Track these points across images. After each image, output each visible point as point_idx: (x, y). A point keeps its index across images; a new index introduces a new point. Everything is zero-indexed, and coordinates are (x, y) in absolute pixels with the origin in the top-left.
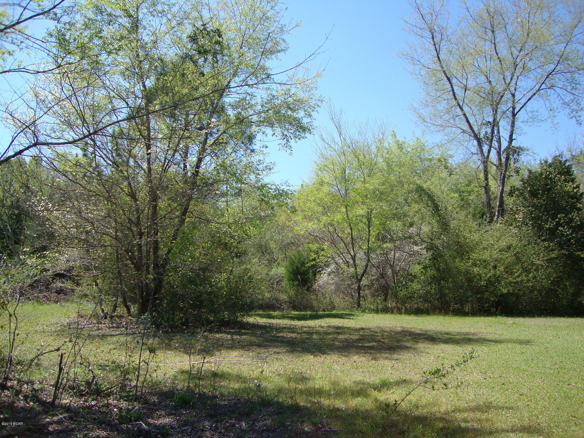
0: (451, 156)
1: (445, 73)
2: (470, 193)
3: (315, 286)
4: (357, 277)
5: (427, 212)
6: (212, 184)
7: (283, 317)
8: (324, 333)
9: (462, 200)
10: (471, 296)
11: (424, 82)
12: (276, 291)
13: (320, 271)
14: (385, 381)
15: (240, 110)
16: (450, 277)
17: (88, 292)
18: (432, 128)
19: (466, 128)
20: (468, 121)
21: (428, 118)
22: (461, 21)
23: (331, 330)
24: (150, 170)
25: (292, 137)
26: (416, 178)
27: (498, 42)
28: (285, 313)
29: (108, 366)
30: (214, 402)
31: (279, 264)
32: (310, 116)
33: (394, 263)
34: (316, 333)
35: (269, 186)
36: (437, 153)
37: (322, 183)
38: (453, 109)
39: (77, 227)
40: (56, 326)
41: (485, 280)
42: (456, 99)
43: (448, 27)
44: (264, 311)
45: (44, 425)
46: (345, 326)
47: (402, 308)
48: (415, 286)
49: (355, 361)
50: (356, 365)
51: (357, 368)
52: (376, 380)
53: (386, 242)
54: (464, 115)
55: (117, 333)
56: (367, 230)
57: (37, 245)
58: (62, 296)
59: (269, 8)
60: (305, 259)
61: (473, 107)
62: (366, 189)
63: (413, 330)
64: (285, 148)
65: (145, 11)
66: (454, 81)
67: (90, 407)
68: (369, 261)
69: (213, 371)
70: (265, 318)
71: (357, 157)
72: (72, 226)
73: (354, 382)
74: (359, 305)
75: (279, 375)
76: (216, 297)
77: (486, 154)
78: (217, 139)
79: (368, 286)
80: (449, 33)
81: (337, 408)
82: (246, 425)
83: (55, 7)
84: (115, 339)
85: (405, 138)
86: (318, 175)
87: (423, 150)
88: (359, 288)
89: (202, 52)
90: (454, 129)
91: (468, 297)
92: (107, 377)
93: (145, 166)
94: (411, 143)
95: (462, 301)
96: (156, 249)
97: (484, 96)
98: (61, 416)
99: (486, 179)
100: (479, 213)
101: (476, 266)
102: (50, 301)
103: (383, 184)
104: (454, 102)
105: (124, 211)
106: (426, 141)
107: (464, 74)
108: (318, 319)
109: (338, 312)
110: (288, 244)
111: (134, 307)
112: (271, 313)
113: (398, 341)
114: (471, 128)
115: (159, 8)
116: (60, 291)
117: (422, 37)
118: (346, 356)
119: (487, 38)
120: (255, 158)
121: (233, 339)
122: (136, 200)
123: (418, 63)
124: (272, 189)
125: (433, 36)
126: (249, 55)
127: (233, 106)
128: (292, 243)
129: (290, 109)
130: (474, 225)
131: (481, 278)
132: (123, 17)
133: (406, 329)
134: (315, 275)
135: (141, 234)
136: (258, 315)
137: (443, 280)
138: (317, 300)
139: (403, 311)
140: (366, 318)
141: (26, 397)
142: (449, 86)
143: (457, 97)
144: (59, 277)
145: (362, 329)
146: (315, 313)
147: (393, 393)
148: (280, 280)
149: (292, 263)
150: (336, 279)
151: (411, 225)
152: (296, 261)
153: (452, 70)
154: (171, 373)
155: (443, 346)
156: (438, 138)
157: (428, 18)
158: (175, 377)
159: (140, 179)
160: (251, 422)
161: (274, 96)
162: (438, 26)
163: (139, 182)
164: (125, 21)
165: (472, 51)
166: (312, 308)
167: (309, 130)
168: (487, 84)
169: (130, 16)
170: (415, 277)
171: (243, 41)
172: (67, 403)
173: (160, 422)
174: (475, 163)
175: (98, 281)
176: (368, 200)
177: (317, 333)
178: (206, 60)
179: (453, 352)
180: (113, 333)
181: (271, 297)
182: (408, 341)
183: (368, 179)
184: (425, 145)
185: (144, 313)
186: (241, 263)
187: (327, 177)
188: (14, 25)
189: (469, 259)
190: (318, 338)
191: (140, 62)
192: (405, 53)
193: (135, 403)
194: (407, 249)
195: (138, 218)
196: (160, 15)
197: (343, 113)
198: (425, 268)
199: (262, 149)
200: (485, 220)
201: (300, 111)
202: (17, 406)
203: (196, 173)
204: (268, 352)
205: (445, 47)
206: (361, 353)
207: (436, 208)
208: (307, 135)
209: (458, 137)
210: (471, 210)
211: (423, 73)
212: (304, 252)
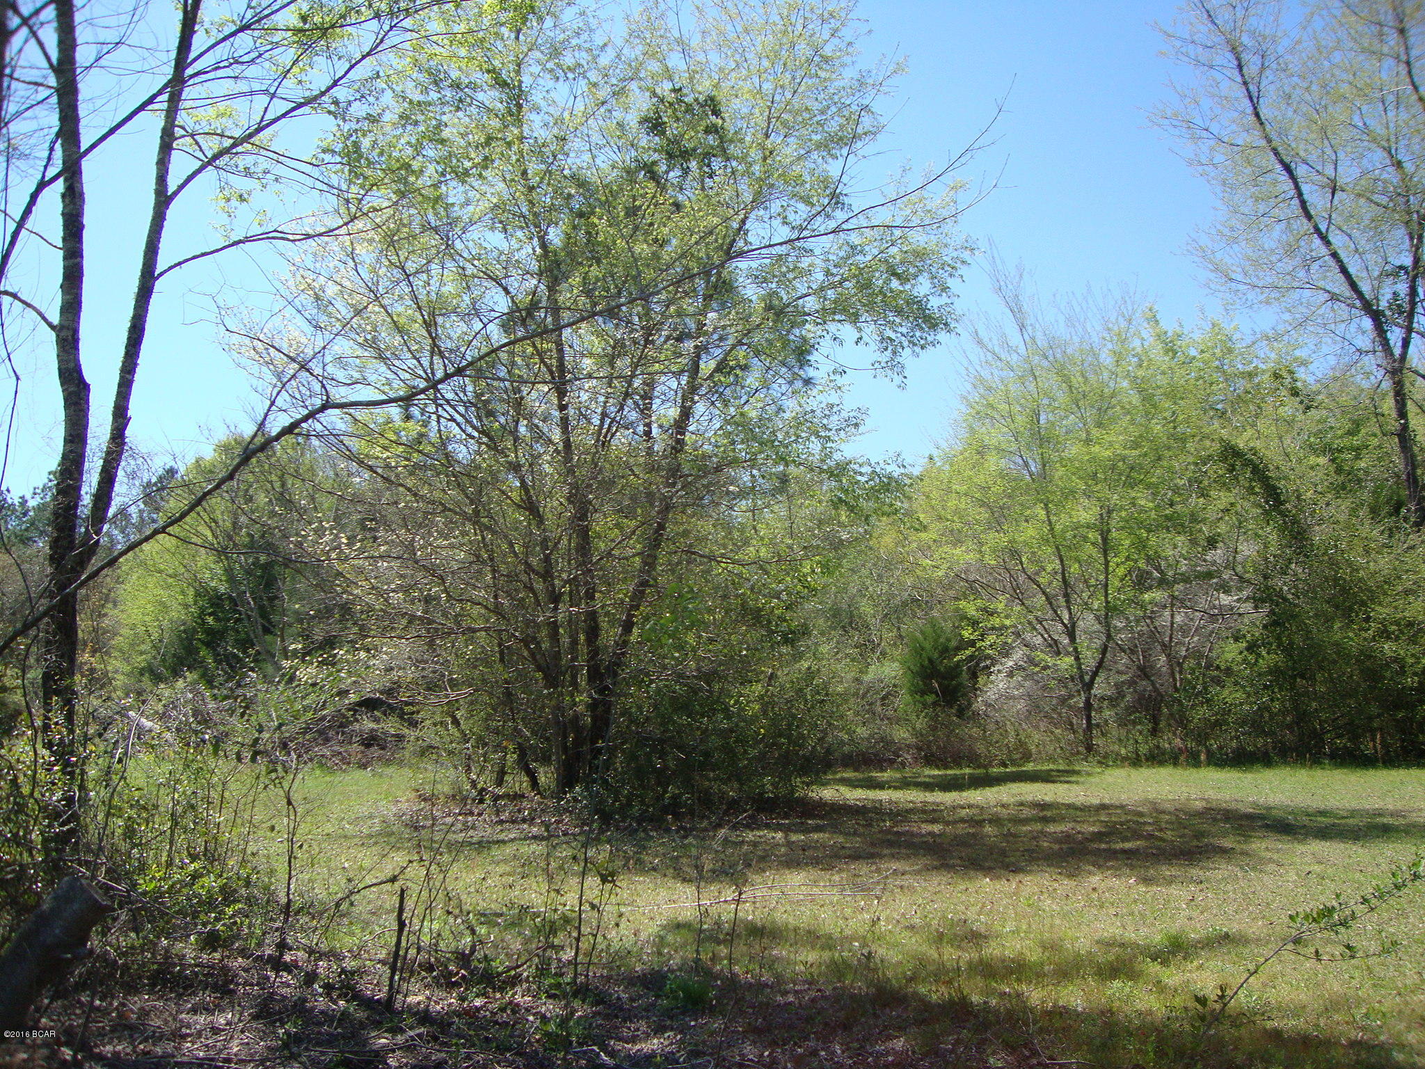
0: (1304, 363)
1: (1276, 153)
2: (1358, 451)
3: (979, 705)
4: (1081, 677)
5: (1251, 508)
6: (718, 469)
7: (905, 784)
8: (1010, 820)
9: (1339, 471)
10: (1379, 716)
11: (1224, 183)
12: (882, 720)
13: (987, 667)
14: (1176, 938)
15: (774, 285)
16: (1321, 668)
17: (436, 741)
18: (1251, 296)
19: (1342, 288)
20: (1344, 270)
21: (1239, 270)
22: (1313, 14)
23: (1027, 813)
24: (567, 444)
25: (906, 344)
26: (1216, 425)
27: (1418, 58)
28: (908, 772)
29: (501, 915)
30: (761, 998)
31: (883, 654)
32: (945, 289)
33: (1171, 638)
34: (990, 821)
35: (856, 467)
36: (1266, 359)
37: (982, 451)
38: (1302, 243)
39: (406, 590)
40: (369, 823)
41: (1415, 674)
42: (1309, 216)
43: (1279, 34)
44: (856, 770)
45: (377, 1053)
46: (1060, 800)
47: (1199, 752)
48: (1230, 695)
49: (1094, 889)
50: (1099, 898)
51: (1102, 907)
52: (1155, 935)
53: (1150, 588)
54: (1335, 255)
55: (512, 836)
56: (1102, 560)
57: (318, 635)
58: (375, 751)
59: (826, 35)
60: (949, 640)
61: (1355, 233)
62: (1093, 459)
63: (1233, 806)
64: (889, 372)
65: (536, 69)
66: (1301, 171)
67: (472, 1013)
68: (1109, 637)
69: (751, 922)
70: (862, 787)
71: (1067, 380)
72: (393, 586)
73: (1098, 942)
74: (1089, 748)
75: (911, 928)
76: (741, 741)
77: (1397, 351)
78: (724, 360)
79: (1110, 699)
80: (1281, 50)
81: (1064, 1007)
82: (843, 1052)
83: (335, 84)
84: (509, 850)
85: (1181, 326)
86: (972, 430)
87: (1230, 351)
88: (1088, 706)
89: (677, 154)
90: (1307, 293)
91: (1370, 719)
92: (502, 940)
93: (556, 436)
94: (1197, 336)
95: (1354, 731)
96: (593, 632)
97: (1384, 200)
98: (411, 1033)
99: (1402, 413)
100: (1387, 503)
101: (1388, 638)
102: (349, 763)
103: (1136, 445)
104: (1306, 226)
105: (511, 545)
106: (1237, 329)
107: (1329, 151)
108: (991, 785)
109: (1039, 767)
110: (904, 604)
111: (546, 773)
112: (874, 774)
113: (1199, 835)
114: (1353, 286)
115: (568, 60)
116: (370, 741)
117: (1211, 67)
118: (1071, 876)
119: (1385, 50)
120: (816, 400)
121: (789, 844)
122: (540, 519)
123: (1205, 134)
124: (861, 474)
125: (1238, 59)
126: (788, 151)
127: (757, 277)
128: (915, 600)
129: (895, 274)
130: (1373, 532)
131: (1402, 667)
132: (486, 88)
133: (1214, 805)
134: (974, 676)
135: (556, 598)
136: (844, 782)
137: (1303, 677)
138: (984, 738)
139: (1203, 757)
140: (1110, 780)
141: (328, 987)
142: (1288, 186)
143: (1312, 212)
144: (367, 707)
145: (1103, 807)
146: (981, 771)
147: (1201, 967)
148: (889, 694)
149: (918, 651)
150: (1027, 684)
151: (1212, 543)
152: (927, 645)
153: (1293, 145)
154: (650, 930)
155: (1317, 847)
156: (1268, 318)
157: (1223, 17)
158: (662, 938)
159: (547, 468)
160: (856, 1045)
161: (853, 248)
162: (1252, 34)
163: (543, 475)
164: (490, 97)
165: (1345, 88)
166: (973, 759)
167: (946, 324)
168: (1390, 169)
169: (504, 84)
170: (1228, 671)
171: (769, 118)
172: (419, 1003)
173: (638, 1047)
174: (1367, 375)
175: (459, 714)
176: (1099, 486)
177: (996, 821)
178: (686, 171)
179: (1347, 861)
180: (502, 836)
181: (872, 736)
182: (1225, 834)
183: (1095, 433)
184: (1234, 338)
185: (572, 787)
186: (798, 657)
187: (996, 435)
188: (251, 136)
189: (1368, 619)
190: (996, 833)
191: (531, 189)
192: (1169, 113)
193: (576, 1004)
194: (1203, 603)
195: (547, 559)
196: (571, 76)
197: (1025, 276)
198: (1252, 648)
199: (832, 377)
200: (1406, 519)
201: (920, 279)
202: (313, 1008)
203: (678, 447)
204: (878, 871)
205: (1272, 87)
206: (1109, 868)
207: (1273, 495)
208: (942, 336)
209: (1321, 311)
210: (1366, 495)
211: (1219, 158)
212: (945, 621)
